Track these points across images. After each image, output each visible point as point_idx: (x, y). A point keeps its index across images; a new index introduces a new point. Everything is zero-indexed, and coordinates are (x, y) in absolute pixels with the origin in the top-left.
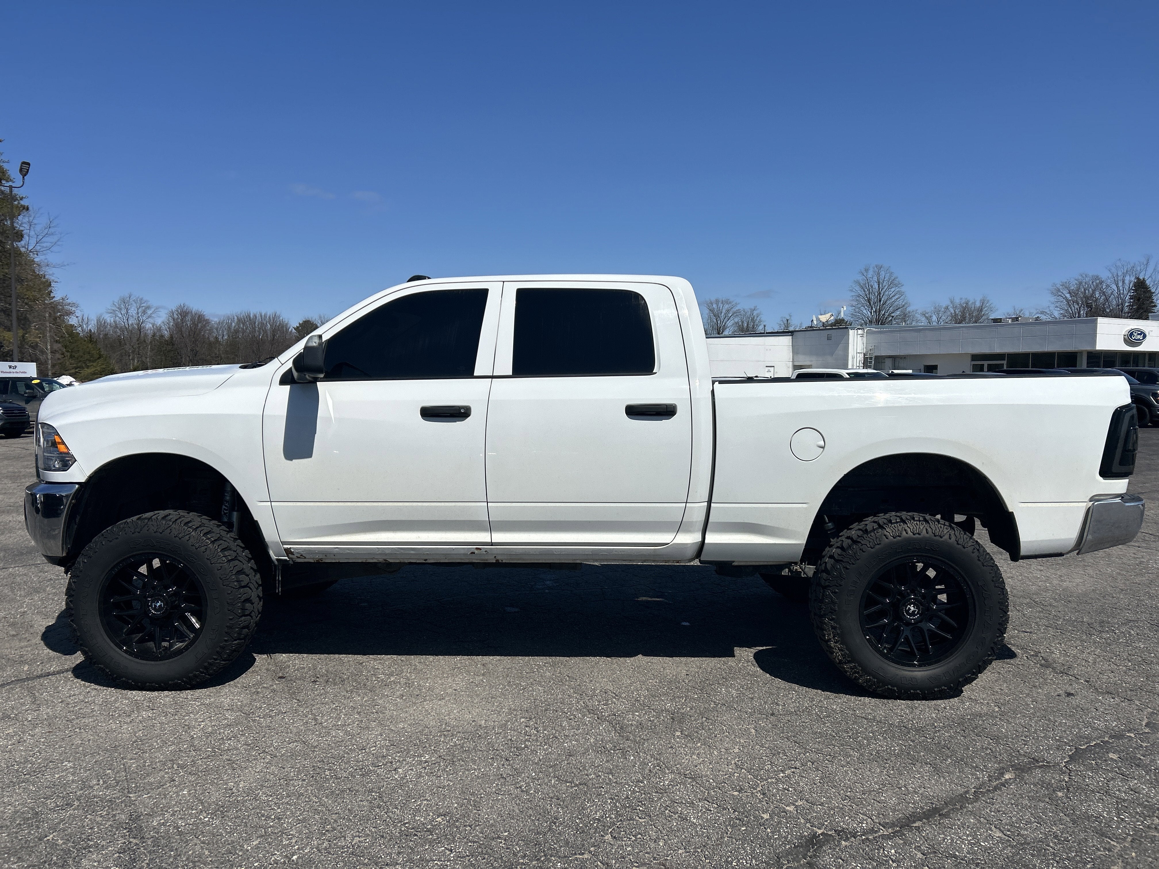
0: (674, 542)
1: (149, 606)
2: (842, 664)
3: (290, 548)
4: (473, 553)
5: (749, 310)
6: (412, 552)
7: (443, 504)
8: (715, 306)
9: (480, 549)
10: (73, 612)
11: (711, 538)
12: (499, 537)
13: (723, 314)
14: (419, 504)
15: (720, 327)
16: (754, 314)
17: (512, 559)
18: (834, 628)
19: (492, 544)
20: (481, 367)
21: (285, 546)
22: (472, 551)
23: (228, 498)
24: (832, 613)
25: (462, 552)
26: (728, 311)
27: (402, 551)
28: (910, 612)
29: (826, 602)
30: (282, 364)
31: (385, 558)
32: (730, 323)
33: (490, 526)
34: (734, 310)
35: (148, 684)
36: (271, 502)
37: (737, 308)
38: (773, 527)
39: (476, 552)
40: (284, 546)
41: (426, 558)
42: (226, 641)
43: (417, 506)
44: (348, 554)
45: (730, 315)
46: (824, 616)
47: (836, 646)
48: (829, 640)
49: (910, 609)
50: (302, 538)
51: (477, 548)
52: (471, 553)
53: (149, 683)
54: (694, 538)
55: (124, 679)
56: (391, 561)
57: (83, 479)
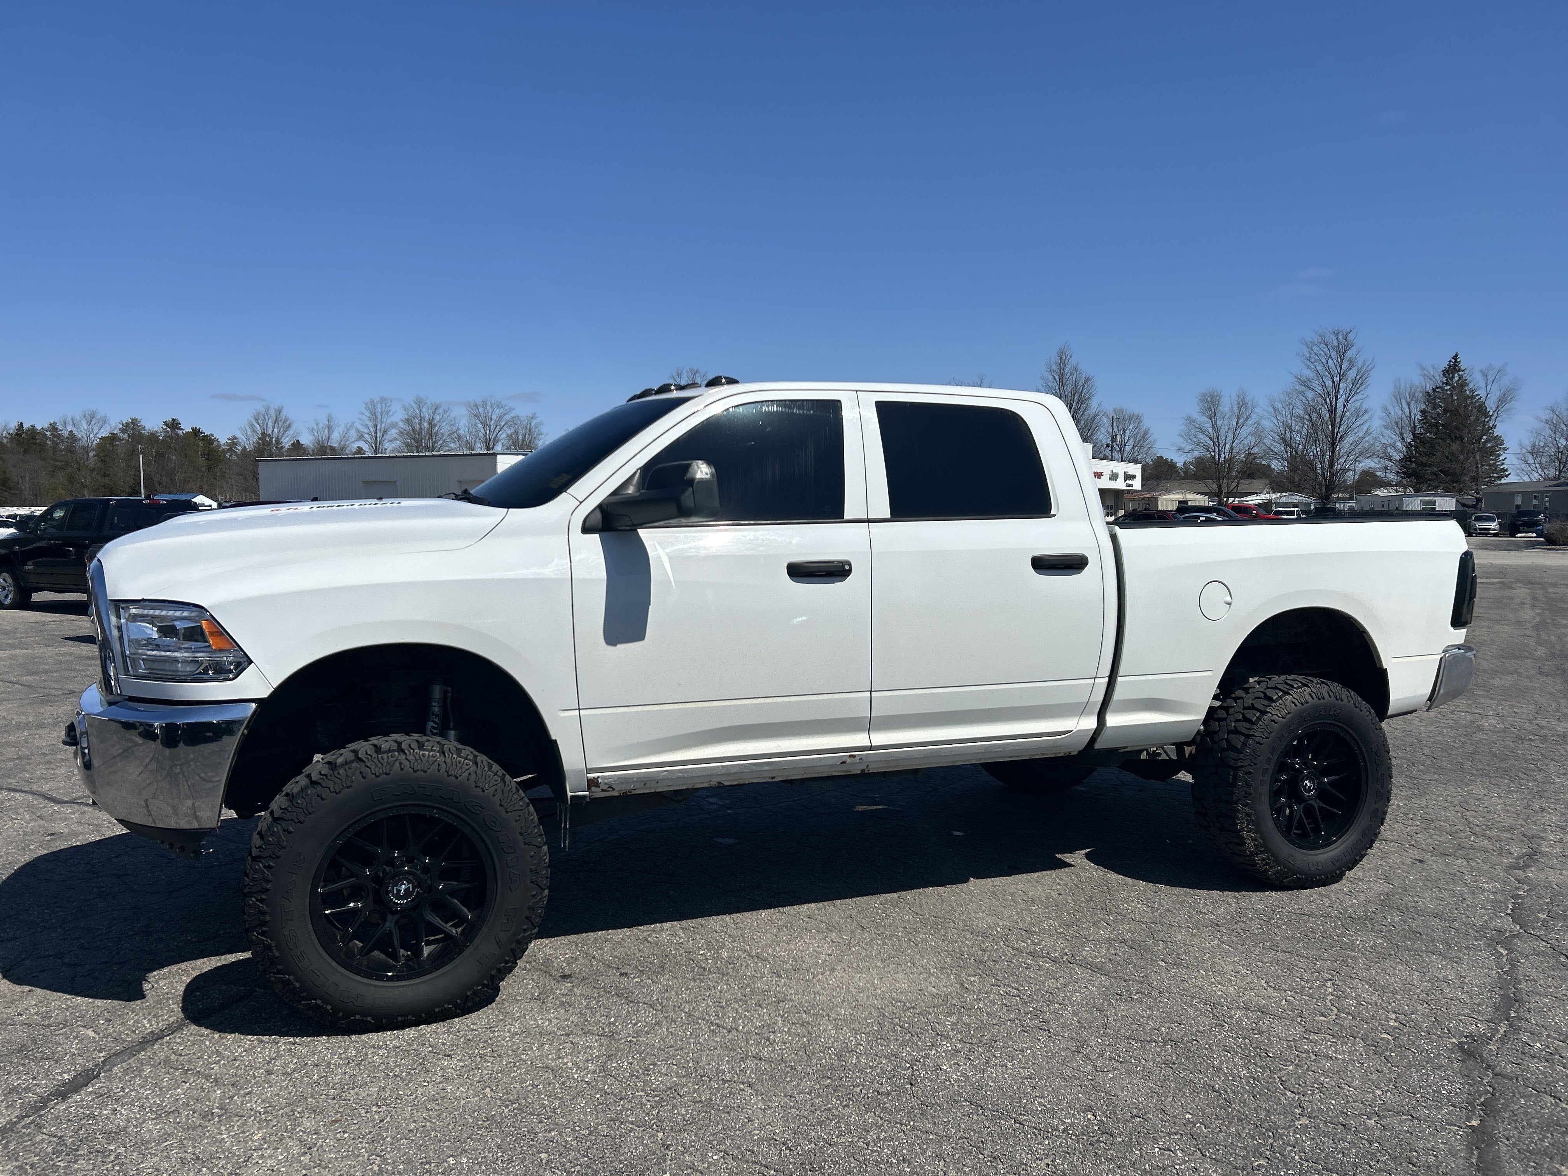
0: (1078, 728)
1: (387, 892)
2: (1253, 855)
3: (598, 777)
4: (845, 762)
5: (526, 418)
6: (767, 768)
7: (815, 697)
8: (481, 410)
9: (854, 756)
10: (268, 918)
11: (1113, 720)
12: (880, 738)
13: (493, 422)
14: (786, 699)
15: (490, 440)
16: (533, 424)
17: (890, 767)
18: (1247, 815)
19: (871, 748)
20: (852, 507)
21: (591, 776)
22: (844, 760)
23: (436, 709)
24: (1246, 797)
25: (831, 762)
26: (500, 418)
27: (753, 768)
28: (1307, 787)
29: (1239, 785)
30: (581, 503)
31: (719, 780)
32: (503, 436)
33: (870, 724)
34: (507, 417)
35: (400, 1019)
36: (579, 709)
37: (512, 415)
38: (1176, 701)
39: (848, 761)
40: (588, 775)
41: (773, 776)
42: (525, 930)
43: (782, 703)
44: (678, 778)
45: (503, 424)
46: (1237, 802)
47: (1249, 835)
48: (1242, 829)
49: (1306, 785)
50: (619, 761)
51: (850, 756)
52: (842, 763)
53: (402, 1016)
54: (1090, 723)
55: (358, 1017)
56: (726, 783)
57: (264, 693)
